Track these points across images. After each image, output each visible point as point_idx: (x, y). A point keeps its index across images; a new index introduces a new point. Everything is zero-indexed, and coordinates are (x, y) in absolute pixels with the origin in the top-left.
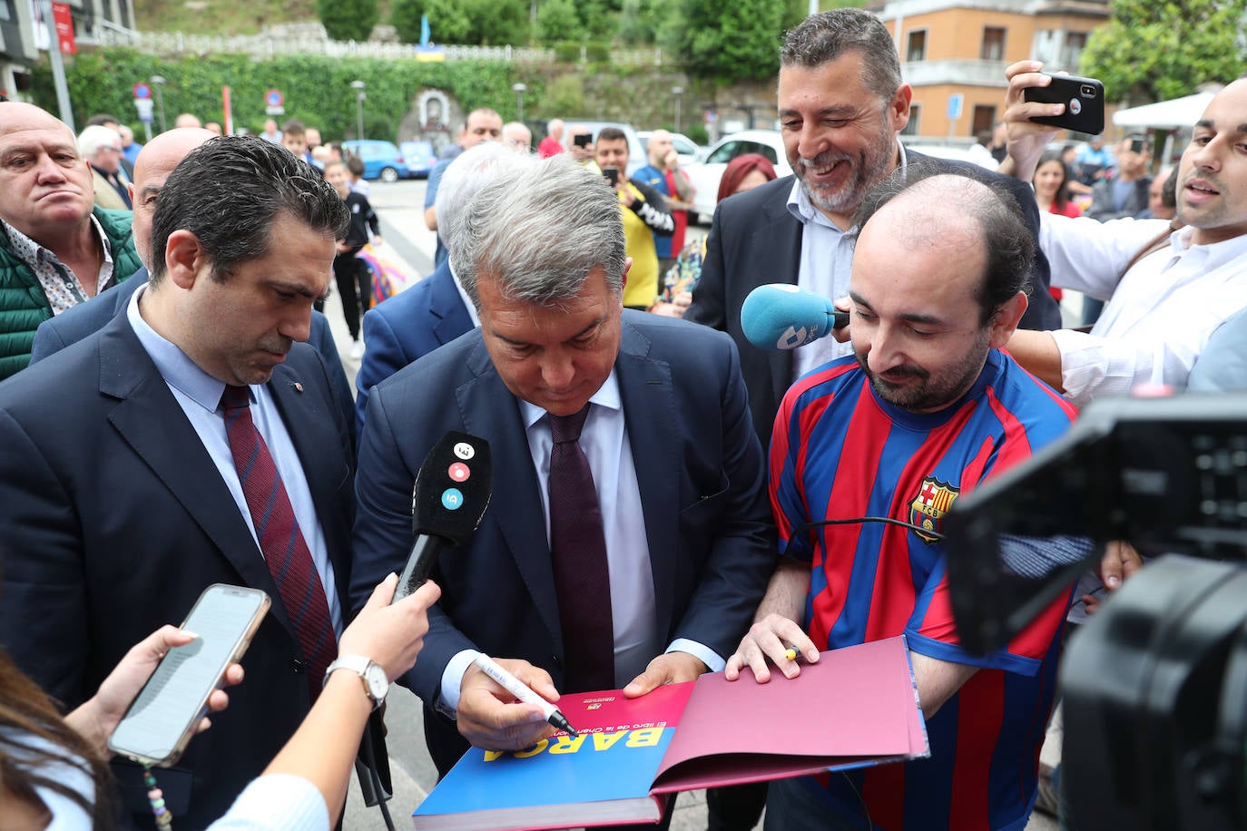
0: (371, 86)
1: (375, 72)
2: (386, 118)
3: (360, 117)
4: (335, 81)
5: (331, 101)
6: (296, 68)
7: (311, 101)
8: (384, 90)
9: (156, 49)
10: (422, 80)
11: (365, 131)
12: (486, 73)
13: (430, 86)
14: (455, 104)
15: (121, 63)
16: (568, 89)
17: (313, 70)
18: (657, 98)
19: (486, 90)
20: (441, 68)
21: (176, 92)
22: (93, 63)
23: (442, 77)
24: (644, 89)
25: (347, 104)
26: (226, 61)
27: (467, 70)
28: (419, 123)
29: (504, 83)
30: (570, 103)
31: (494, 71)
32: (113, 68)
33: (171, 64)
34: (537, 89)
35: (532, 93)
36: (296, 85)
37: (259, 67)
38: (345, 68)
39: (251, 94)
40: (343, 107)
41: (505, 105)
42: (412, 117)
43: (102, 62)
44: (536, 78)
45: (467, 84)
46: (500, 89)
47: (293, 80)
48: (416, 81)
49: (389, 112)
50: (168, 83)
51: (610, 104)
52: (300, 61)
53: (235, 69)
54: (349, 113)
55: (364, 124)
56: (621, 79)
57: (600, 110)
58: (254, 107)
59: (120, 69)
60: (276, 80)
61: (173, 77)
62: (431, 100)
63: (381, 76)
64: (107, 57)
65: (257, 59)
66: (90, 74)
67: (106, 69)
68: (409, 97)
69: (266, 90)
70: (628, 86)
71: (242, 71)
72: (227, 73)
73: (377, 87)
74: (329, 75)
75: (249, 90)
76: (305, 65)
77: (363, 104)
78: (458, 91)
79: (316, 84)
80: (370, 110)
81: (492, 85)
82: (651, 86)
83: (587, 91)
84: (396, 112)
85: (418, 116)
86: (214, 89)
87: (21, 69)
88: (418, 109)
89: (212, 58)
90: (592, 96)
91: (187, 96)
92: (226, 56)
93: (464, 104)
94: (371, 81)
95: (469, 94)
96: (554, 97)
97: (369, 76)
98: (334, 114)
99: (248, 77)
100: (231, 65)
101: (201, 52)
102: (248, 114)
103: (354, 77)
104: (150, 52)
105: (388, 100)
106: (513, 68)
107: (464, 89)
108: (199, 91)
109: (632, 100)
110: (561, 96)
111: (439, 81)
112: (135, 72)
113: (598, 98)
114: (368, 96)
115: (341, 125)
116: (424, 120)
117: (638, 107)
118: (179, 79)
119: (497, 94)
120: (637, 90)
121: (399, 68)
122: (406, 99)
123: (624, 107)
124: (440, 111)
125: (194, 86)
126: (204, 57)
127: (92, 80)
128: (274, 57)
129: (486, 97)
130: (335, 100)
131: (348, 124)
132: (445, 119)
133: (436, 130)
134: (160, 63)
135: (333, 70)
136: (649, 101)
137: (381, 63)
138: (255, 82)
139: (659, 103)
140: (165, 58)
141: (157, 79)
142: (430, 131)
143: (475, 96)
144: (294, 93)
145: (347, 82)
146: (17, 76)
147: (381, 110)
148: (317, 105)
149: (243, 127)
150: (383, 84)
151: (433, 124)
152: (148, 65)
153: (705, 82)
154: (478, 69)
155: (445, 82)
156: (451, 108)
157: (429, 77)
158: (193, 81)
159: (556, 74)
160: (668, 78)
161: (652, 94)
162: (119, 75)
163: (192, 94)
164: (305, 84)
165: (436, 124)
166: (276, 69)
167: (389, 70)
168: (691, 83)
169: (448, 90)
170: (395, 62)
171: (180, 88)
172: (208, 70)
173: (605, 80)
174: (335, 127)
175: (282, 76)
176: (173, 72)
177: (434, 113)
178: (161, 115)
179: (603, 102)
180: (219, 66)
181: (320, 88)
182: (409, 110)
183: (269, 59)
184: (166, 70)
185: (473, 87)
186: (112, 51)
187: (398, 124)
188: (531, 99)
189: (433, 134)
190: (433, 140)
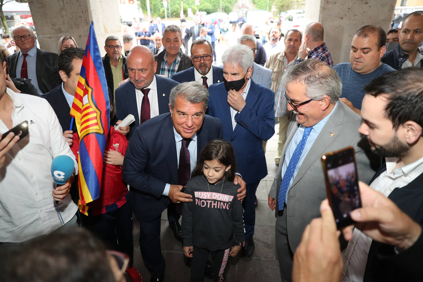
2: (229, 5)
3: (222, 4)
11: (222, 9)
25: (219, 1)
28: (239, 6)
40: (217, 1)
42: (237, 4)
49: (230, 3)
54: (219, 3)
55: (222, 6)
58: (193, 2)
80: (225, 2)
84: (232, 2)
85: (239, 3)
88: (239, 1)
98: (215, 3)
102: (192, 4)
115: (216, 6)
116: (241, 5)
124: (246, 2)
131: (218, 6)
132: (247, 4)
133: (244, 8)
147: (228, 2)
148: (210, 1)
149: (190, 8)
156: (249, 1)
165: (244, 6)
174: (215, 7)
177: (244, 3)
178: (169, 5)
182: (236, 2)
187: (233, 6)
189: (242, 9)
190: (243, 11)
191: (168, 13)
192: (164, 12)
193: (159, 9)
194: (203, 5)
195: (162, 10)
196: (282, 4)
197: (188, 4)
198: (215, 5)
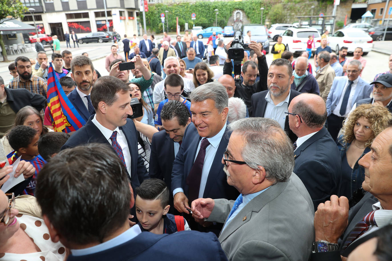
0: (221, 10)
1: (222, 5)
2: (224, 19)
3: (217, 19)
4: (211, 9)
5: (210, 15)
6: (201, 6)
7: (205, 15)
8: (224, 11)
9: (167, 3)
10: (235, 7)
11: (218, 23)
12: (254, 4)
13: (237, 9)
14: (244, 14)
15: (159, 8)
16: (278, 8)
17: (205, 6)
18: (307, 9)
19: (254, 9)
20: (241, 3)
21: (171, 14)
22: (153, 8)
23: (241, 6)
24: (303, 7)
25: (214, 15)
26: (184, 5)
27: (248, 3)
28: (234, 20)
29: (259, 7)
30: (278, 13)
31: (256, 4)
32: (157, 9)
33: (170, 7)
34: (269, 8)
35: (267, 10)
36: (201, 10)
37: (192, 6)
38: (214, 5)
39: (189, 13)
40: (213, 16)
41: (259, 14)
42: (232, 18)
43: (155, 8)
44: (269, 5)
45: (248, 8)
46: (257, 9)
47: (200, 9)
48: (233, 8)
49: (225, 17)
50: (169, 12)
51: (291, 12)
52: (202, 3)
53: (186, 7)
54: (214, 18)
55: (218, 21)
56: (296, 4)
57: (288, 14)
58: (190, 17)
59: (159, 9)
60: (196, 9)
61: (170, 10)
62: (238, 13)
63: (224, 7)
64: (156, 6)
65: (191, 4)
66: (152, 11)
67: (155, 9)
68: (231, 12)
69: (193, 12)
70: (298, 6)
71: (187, 8)
72: (184, 8)
73: (222, 10)
74: (210, 7)
75: (189, 12)
76: (203, 5)
77: (218, 15)
78: (245, 10)
79: (206, 10)
80: (220, 16)
81: (255, 8)
82: (305, 6)
83: (284, 8)
84: (227, 17)
85: (234, 18)
86: (180, 13)
87: (137, 11)
88: (234, 15)
89: (180, 4)
90: (286, 9)
91: (174, 15)
92: (184, 4)
93: (247, 14)
94: (221, 8)
95: (248, 11)
96: (273, 11)
97: (220, 7)
98: (210, 18)
99: (189, 9)
100: (185, 6)
101: (178, 3)
102: (188, 19)
103: (216, 8)
104: (166, 4)
105: (225, 14)
106: (262, 2)
107: (247, 9)
108: (176, 14)
109: (299, 10)
110: (275, 10)
111: (240, 7)
112: (162, 10)
113: (288, 10)
114: (219, 13)
116: (235, 19)
117: (300, 13)
118: (172, 11)
119: (257, 11)
120: (300, 8)
121: (229, 4)
122: (230, 13)
123: (296, 13)
124: (240, 16)
125: (175, 12)
126: (178, 4)
127: (152, 12)
128: (196, 3)
129: (253, 12)
130: (211, 14)
131: (214, 21)
132: (241, 19)
133: (239, 22)
134: (168, 7)
135: (211, 6)
136: (304, 11)
137: (224, 3)
138: (190, 10)
139: (307, 11)
140: (169, 5)
141: (167, 11)
142: (237, 22)
143: (250, 11)
144: (200, 13)
145: (214, 9)
146: (137, 13)
147: (223, 17)
148: (206, 16)
149: (187, 22)
150: (224, 9)
151: (238, 20)
152: (165, 8)
153: (324, 4)
154: (251, 3)
155: (242, 8)
156: (243, 15)
157: (237, 6)
158: (175, 11)
159: (275, 3)
160: (311, 3)
161: (306, 8)
162: (158, 11)
163: (175, 14)
164: (203, 10)
165: (239, 20)
166: (196, 6)
167: (226, 5)
168: (319, 4)
169: (242, 10)
170: (228, 2)
171: (172, 13)
172: (179, 8)
173: (291, 4)
174: (211, 22)
175: (197, 8)
176: (171, 9)
177: (238, 17)
178: (167, 20)
179: (289, 11)
180: (182, 6)
181: (207, 11)
182: (231, 16)
183: (194, 3)
184: (169, 8)
185: (250, 8)
186: (157, 5)
187: (228, 20)
188: (267, 11)
189: (237, 23)
190: (237, 24)
191: (166, 28)
192: (162, 26)
193: (158, 24)
194: (200, 19)
195: (160, 25)
196: (275, 18)
197: (185, 19)
198: (210, 20)
